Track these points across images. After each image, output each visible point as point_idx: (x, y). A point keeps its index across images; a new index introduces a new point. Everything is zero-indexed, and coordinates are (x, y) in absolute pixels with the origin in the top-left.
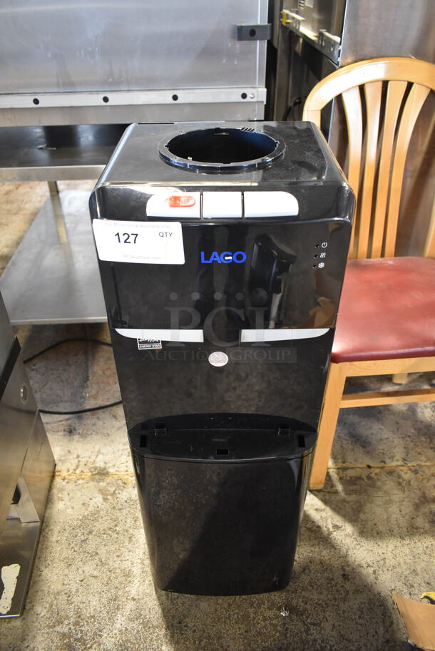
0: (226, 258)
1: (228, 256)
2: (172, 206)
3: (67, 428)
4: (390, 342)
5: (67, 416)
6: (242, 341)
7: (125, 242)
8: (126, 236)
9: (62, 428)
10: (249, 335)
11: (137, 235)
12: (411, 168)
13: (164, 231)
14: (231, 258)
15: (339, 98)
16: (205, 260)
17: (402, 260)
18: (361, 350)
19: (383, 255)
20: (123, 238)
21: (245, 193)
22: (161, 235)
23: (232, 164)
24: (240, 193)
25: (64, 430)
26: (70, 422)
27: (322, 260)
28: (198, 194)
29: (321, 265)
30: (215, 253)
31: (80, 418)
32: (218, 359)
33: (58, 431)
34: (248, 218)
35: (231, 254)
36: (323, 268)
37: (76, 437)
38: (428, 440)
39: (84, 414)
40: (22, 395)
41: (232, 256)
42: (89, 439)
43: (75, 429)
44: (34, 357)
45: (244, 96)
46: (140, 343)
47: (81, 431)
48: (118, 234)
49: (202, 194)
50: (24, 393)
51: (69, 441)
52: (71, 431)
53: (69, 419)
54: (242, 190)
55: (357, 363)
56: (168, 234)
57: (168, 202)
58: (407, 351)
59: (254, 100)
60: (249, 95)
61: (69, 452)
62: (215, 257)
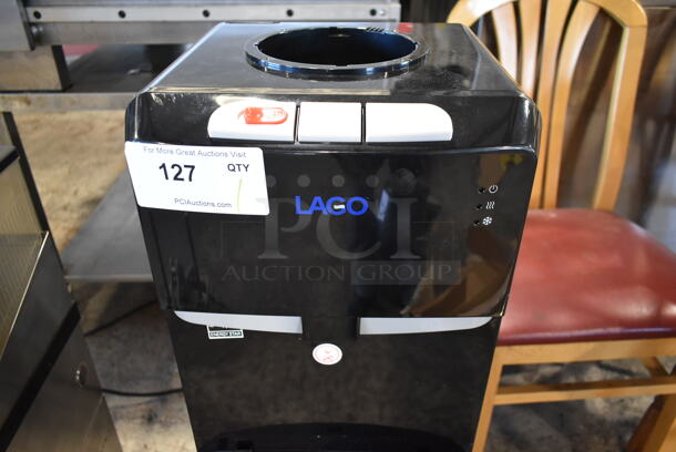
0: (336, 207)
1: (339, 203)
2: (249, 122)
3: (146, 415)
4: (561, 320)
5: (148, 399)
6: (362, 332)
7: (176, 178)
8: (177, 169)
9: (140, 414)
10: (372, 326)
11: (193, 167)
12: (575, 102)
13: (235, 161)
14: (343, 207)
15: (488, 17)
16: (302, 209)
17: (565, 212)
18: (524, 331)
19: (541, 206)
20: (172, 173)
21: (368, 105)
22: (231, 167)
23: (349, 67)
24: (359, 105)
25: (143, 417)
26: (151, 406)
27: (489, 213)
28: (293, 105)
29: (487, 221)
30: (318, 199)
31: (164, 401)
32: (328, 354)
33: (134, 418)
34: (370, 144)
35: (342, 200)
36: (490, 225)
37: (157, 427)
38: (603, 441)
39: (169, 397)
40: (78, 378)
41: (345, 204)
42: (172, 429)
43: (156, 416)
44: (118, 320)
45: (373, 12)
46: (211, 329)
47: (163, 419)
48: (163, 166)
49: (298, 107)
50: (80, 375)
51: (147, 431)
52: (150, 419)
53: (150, 402)
54: (363, 100)
55: (517, 348)
56: (242, 167)
57: (243, 118)
58: (583, 333)
59: (386, 17)
60: (380, 12)
61: (146, 447)
62: (318, 205)
